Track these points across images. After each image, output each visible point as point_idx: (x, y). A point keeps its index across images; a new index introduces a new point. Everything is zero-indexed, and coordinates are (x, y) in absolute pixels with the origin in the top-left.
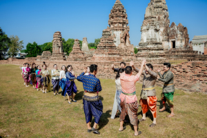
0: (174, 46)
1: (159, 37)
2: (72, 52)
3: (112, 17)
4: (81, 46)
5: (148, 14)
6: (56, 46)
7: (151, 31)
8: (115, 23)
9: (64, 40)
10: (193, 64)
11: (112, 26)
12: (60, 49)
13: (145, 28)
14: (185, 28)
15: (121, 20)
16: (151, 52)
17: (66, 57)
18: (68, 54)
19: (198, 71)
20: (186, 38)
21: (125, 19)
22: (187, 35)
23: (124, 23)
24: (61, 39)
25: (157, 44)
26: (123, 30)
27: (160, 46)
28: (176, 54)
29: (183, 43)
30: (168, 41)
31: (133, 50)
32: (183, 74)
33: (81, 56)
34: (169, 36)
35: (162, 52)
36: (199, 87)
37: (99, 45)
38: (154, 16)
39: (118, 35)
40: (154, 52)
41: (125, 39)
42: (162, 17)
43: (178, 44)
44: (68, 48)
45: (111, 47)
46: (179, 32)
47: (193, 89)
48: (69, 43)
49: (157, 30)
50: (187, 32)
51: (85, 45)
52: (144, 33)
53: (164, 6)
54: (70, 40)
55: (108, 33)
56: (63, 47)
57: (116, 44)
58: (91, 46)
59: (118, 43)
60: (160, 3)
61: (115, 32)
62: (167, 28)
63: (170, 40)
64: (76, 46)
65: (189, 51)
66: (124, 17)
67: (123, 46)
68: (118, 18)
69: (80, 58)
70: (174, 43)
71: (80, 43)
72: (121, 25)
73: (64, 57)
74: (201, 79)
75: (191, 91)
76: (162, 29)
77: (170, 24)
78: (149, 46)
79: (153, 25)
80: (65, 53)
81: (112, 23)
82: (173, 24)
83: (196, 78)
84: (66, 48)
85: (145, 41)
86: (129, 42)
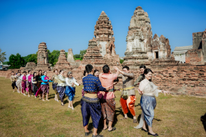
0: (157, 56)
1: (143, 47)
2: (58, 62)
3: (98, 28)
4: (66, 57)
5: (133, 25)
6: (40, 57)
7: (136, 41)
8: (101, 34)
9: (48, 52)
10: (178, 69)
11: (97, 37)
12: (46, 60)
13: (130, 38)
14: (167, 40)
15: (106, 31)
16: (137, 61)
17: (51, 68)
18: (53, 65)
19: (183, 75)
20: (168, 49)
21: (110, 30)
22: (169, 46)
23: (109, 34)
24: (46, 50)
25: (142, 53)
26: (109, 41)
27: (145, 55)
28: (160, 64)
29: (166, 54)
30: (152, 51)
31: (118, 60)
32: (169, 78)
33: (68, 66)
34: (152, 47)
35: (147, 61)
36: (185, 90)
37: (85, 55)
38: (139, 27)
39: (104, 45)
40: (139, 61)
41: (111, 50)
42: (145, 29)
43: (161, 54)
44: (53, 60)
45: (98, 57)
46: (161, 43)
47: (180, 92)
48: (54, 55)
49: (141, 40)
50: (168, 44)
51: (70, 56)
52: (129, 43)
53: (147, 19)
54: (54, 52)
55: (95, 44)
56: (48, 59)
58: (76, 57)
59: (103, 54)
60: (143, 16)
61: (101, 43)
62: (150, 39)
63: (154, 51)
64: (61, 57)
65: (171, 61)
66: (109, 28)
67: (108, 56)
68: (104, 29)
69: (66, 68)
70: (157, 53)
71: (66, 55)
72: (106, 36)
73: (49, 67)
74: (187, 82)
75: (177, 94)
76: (145, 41)
77: (153, 36)
78: (135, 55)
79: (137, 35)
80: (50, 65)
81: (98, 34)
82: (156, 36)
83: (182, 82)
85: (131, 50)
86: (115, 53)
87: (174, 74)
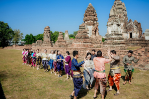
0: (131, 36)
1: (120, 30)
2: (57, 41)
3: (86, 16)
4: (63, 36)
5: (112, 13)
6: (46, 36)
7: (115, 26)
8: (88, 20)
9: (51, 33)
10: (146, 50)
11: (86, 22)
12: (49, 38)
13: (110, 23)
14: (139, 24)
15: (92, 18)
16: (114, 41)
17: (53, 44)
18: (54, 42)
20: (140, 31)
21: (95, 17)
22: (141, 28)
23: (95, 20)
25: (118, 35)
26: (94, 25)
27: (121, 36)
28: (133, 42)
29: (138, 34)
31: (101, 39)
33: (64, 43)
34: (127, 29)
35: (122, 41)
37: (76, 36)
38: (117, 15)
39: (90, 28)
40: (116, 40)
41: (96, 32)
42: (122, 15)
43: (134, 35)
44: (54, 38)
45: (85, 37)
46: (134, 26)
47: (146, 68)
48: (55, 35)
49: (119, 25)
50: (140, 27)
51: (66, 36)
52: (109, 27)
53: (124, 8)
54: (56, 32)
55: (84, 27)
56: (51, 37)
57: (89, 35)
58: (71, 36)
60: (121, 6)
61: (88, 27)
62: (126, 23)
63: (128, 32)
64: (60, 36)
65: (142, 40)
66: (94, 16)
67: (94, 36)
68: (90, 17)
69: (63, 45)
70: (131, 34)
71: (63, 34)
72: (92, 22)
75: (144, 69)
76: (122, 24)
77: (128, 21)
78: (113, 37)
79: (115, 21)
80: (52, 42)
81: (86, 20)
82: (130, 21)
84: (53, 38)
85: (110, 33)
86: (99, 34)
87: (142, 54)
